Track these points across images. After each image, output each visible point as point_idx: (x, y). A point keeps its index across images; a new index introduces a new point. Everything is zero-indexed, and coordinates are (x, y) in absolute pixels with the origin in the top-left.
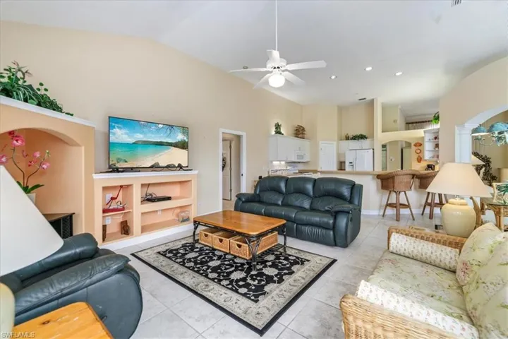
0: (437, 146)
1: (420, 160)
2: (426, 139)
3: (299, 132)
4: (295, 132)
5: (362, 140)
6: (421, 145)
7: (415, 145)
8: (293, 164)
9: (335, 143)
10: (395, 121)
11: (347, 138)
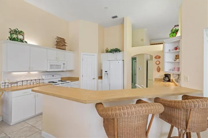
0: (177, 57)
1: (159, 70)
2: (167, 50)
3: (61, 44)
4: (56, 43)
5: (117, 53)
6: (160, 57)
7: (156, 58)
8: (47, 73)
9: (96, 55)
10: (142, 40)
11: (107, 51)
